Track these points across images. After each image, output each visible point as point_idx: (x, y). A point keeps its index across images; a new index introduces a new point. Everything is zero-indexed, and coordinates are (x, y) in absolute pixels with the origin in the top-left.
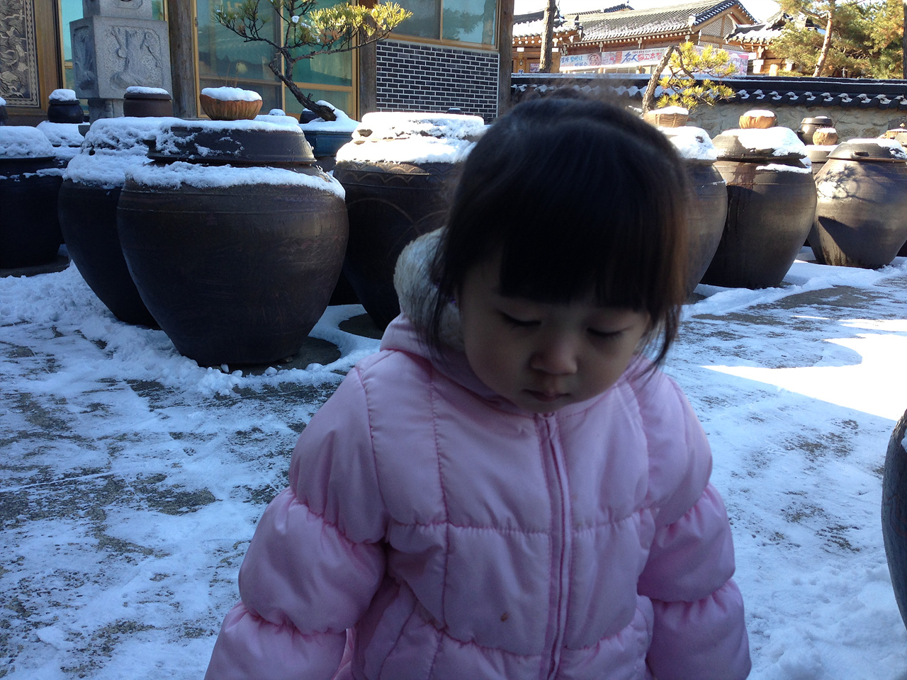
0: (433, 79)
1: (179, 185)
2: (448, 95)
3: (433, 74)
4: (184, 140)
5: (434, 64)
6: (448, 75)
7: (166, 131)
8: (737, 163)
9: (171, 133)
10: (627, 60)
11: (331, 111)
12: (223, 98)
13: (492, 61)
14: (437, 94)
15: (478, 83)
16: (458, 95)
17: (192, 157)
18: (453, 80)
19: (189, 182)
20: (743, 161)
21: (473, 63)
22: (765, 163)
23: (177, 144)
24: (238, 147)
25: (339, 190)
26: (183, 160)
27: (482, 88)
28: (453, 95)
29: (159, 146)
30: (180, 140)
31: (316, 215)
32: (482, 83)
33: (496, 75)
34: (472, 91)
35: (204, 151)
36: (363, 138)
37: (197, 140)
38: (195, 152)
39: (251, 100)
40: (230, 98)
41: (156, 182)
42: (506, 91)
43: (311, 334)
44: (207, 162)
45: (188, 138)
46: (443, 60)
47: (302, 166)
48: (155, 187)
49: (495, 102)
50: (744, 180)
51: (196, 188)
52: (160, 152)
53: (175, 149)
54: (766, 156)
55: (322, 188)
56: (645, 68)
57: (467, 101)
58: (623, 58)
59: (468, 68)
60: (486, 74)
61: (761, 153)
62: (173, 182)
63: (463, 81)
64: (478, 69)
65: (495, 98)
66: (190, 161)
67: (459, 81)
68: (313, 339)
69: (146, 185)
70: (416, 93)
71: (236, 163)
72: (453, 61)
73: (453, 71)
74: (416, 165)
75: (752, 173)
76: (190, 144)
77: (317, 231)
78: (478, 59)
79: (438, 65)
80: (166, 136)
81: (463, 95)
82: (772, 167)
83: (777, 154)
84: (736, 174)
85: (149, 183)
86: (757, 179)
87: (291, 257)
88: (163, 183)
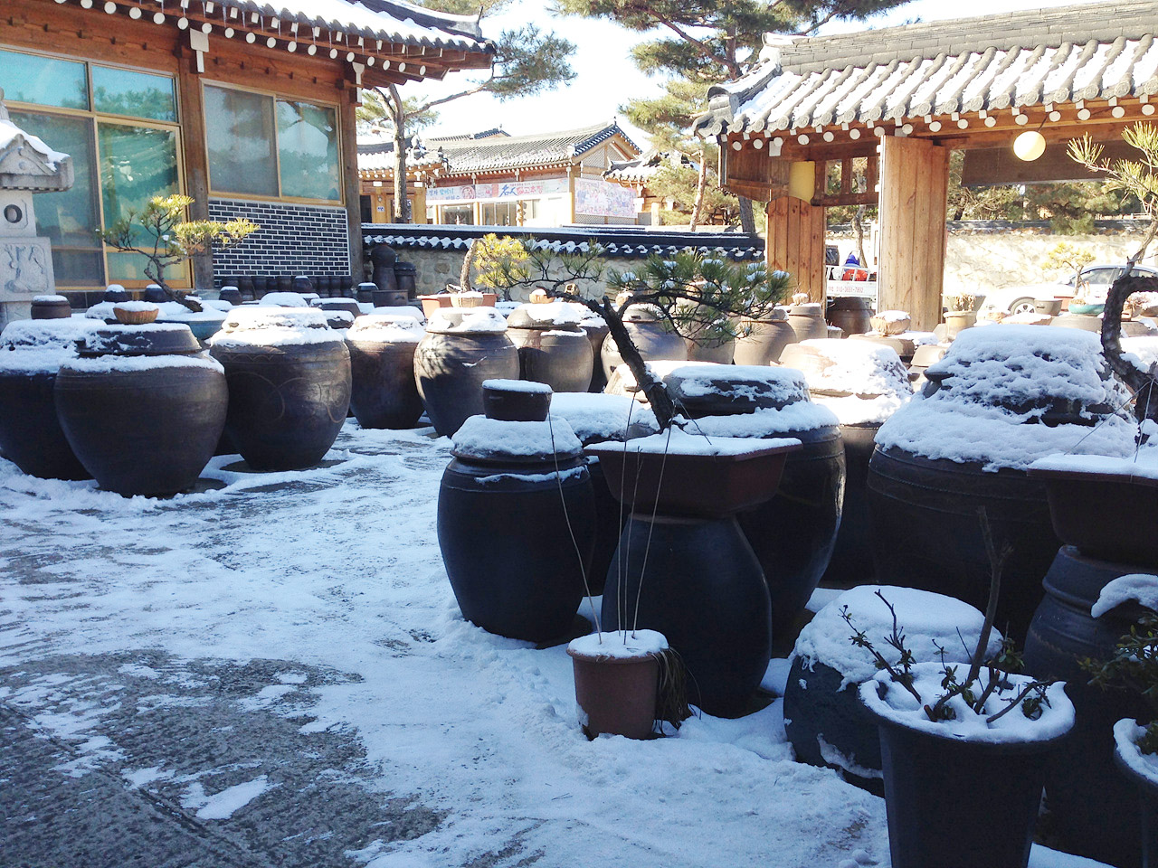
0: (275, 237)
1: (110, 371)
2: (293, 253)
3: (275, 232)
4: (109, 340)
5: (275, 222)
6: (291, 233)
7: (93, 334)
8: (528, 331)
9: (97, 336)
10: (505, 193)
11: (198, 305)
12: (133, 310)
13: (339, 217)
14: (281, 253)
15: (325, 240)
16: (304, 253)
17: (116, 351)
18: (298, 238)
19: (116, 368)
20: (533, 329)
21: (318, 220)
22: (547, 329)
23: (104, 343)
24: (149, 343)
25: (221, 369)
26: (110, 354)
27: (331, 245)
28: (299, 253)
29: (88, 345)
30: (106, 340)
31: (207, 386)
32: (330, 240)
33: (345, 231)
34: (320, 249)
35: (125, 347)
36: (232, 329)
37: (118, 340)
38: (118, 348)
39: (153, 309)
40: (138, 310)
41: (92, 370)
42: (358, 246)
43: (200, 476)
44: (127, 354)
45: (112, 339)
46: (284, 218)
47: (193, 353)
48: (90, 373)
49: (347, 259)
50: (534, 343)
51: (123, 372)
52: (90, 348)
53: (103, 347)
54: (547, 326)
55: (209, 367)
56: (526, 202)
57: (315, 259)
58: (501, 191)
59: (313, 225)
60: (334, 230)
61: (544, 323)
62: (104, 369)
63: (309, 239)
64: (324, 225)
65: (346, 254)
66: (115, 354)
67: (304, 239)
68: (202, 479)
69: (83, 372)
70: (258, 252)
71: (148, 354)
72: (296, 219)
73: (297, 228)
74: (275, 347)
75: (539, 338)
76: (114, 342)
77: (208, 396)
78: (323, 215)
79: (280, 222)
80: (93, 338)
81: (310, 253)
82: (553, 332)
83: (555, 323)
84: (528, 339)
85: (87, 371)
86: (543, 342)
87: (191, 415)
88: (97, 370)
